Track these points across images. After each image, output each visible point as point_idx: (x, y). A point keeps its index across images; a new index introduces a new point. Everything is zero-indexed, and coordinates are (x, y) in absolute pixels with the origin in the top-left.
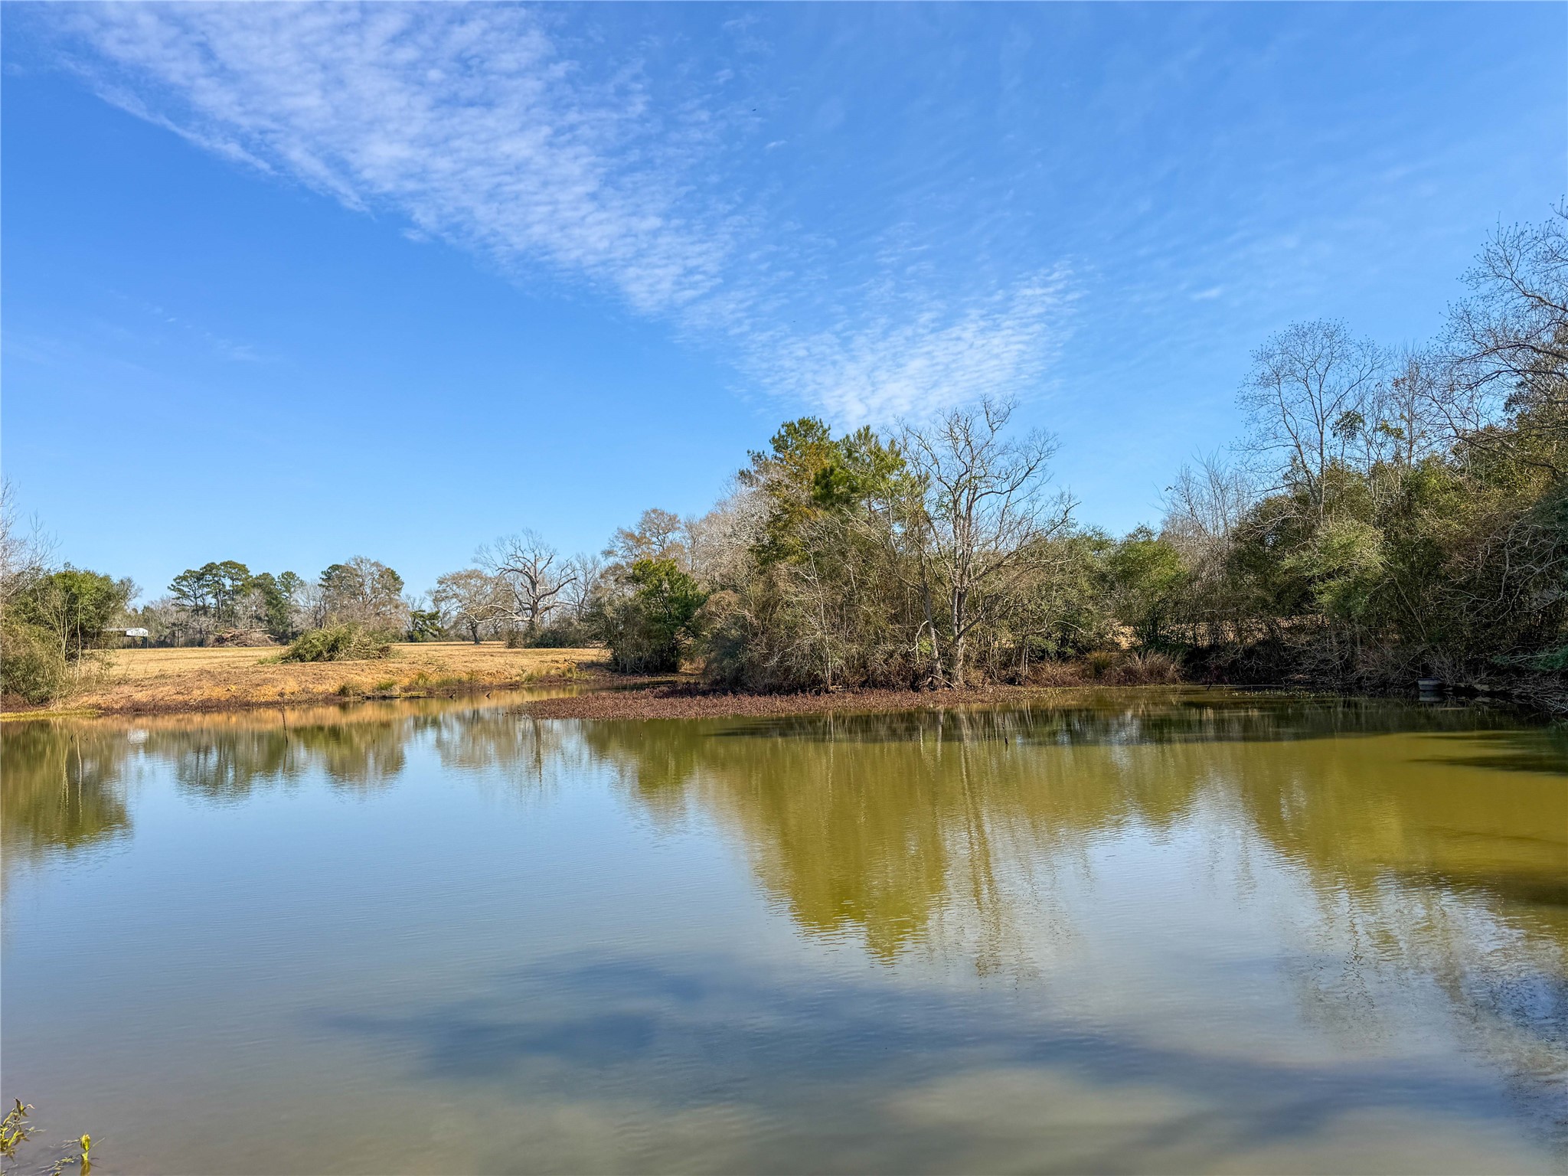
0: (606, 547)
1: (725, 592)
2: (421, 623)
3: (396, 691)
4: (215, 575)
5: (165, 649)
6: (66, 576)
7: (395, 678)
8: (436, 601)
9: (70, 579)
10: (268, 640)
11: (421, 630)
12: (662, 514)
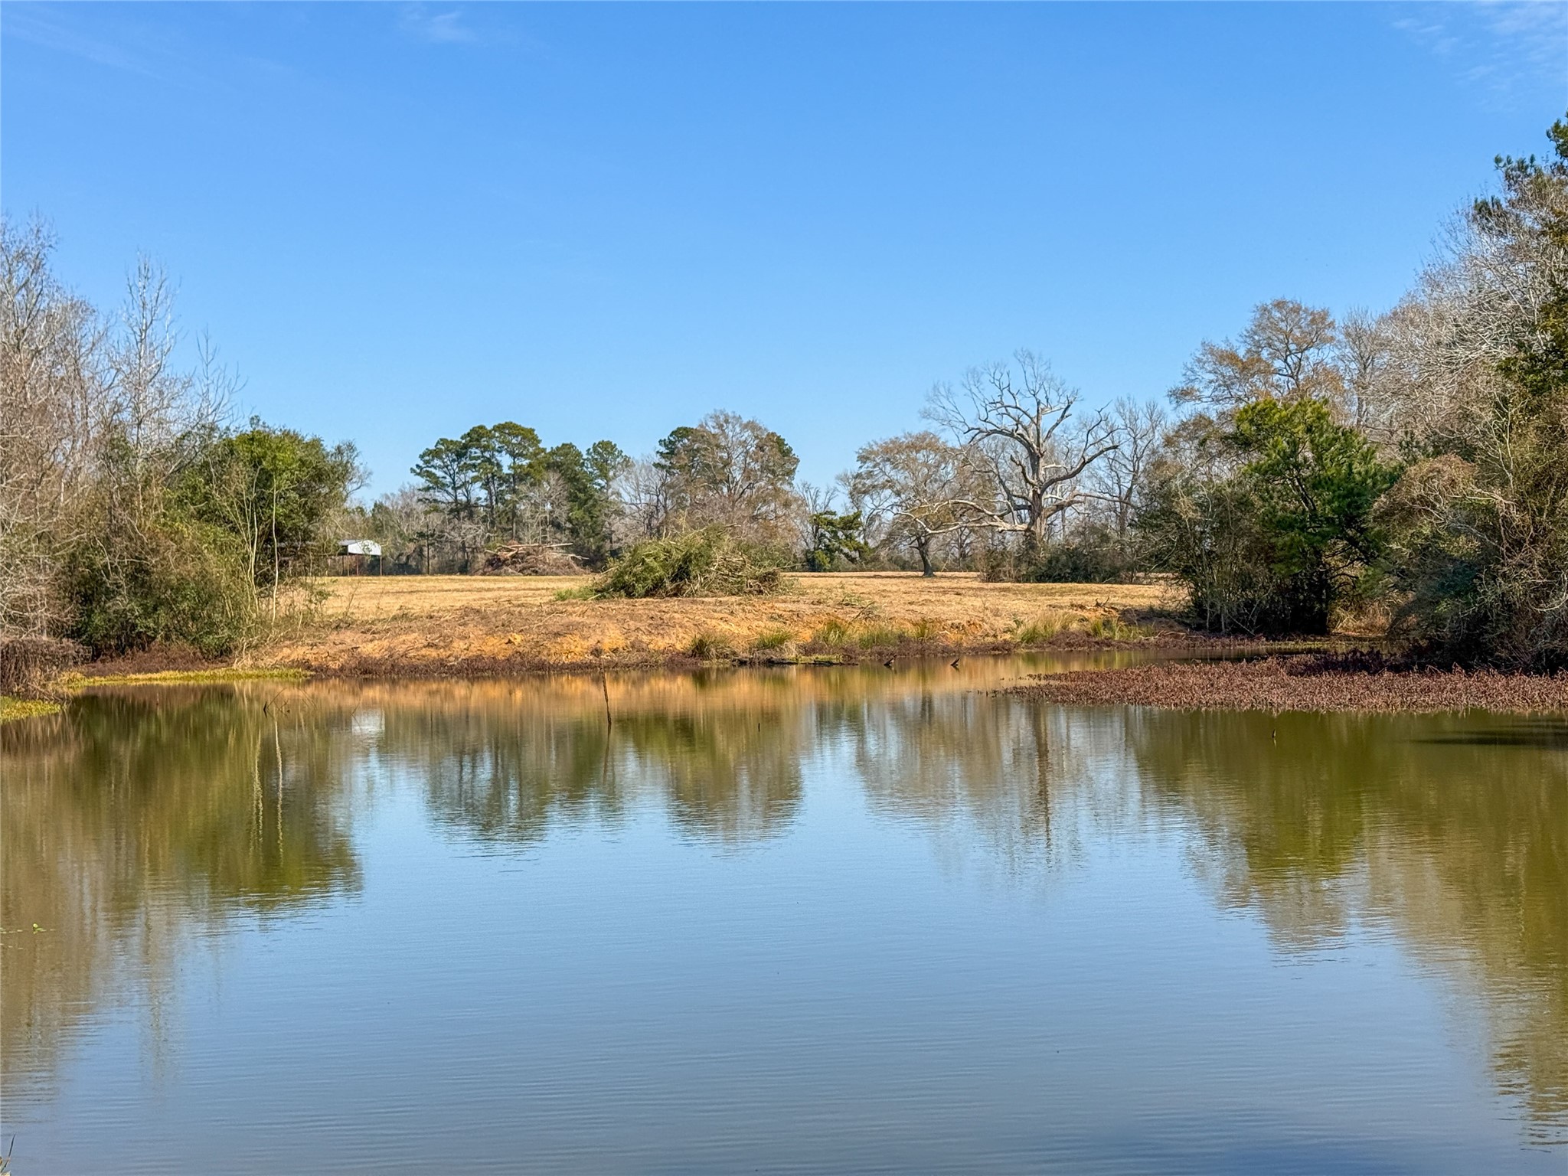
0: (1179, 383)
1: (1443, 458)
2: (828, 535)
3: (791, 651)
4: (486, 448)
5: (407, 578)
6: (252, 439)
7: (788, 629)
8: (857, 493)
9: (260, 444)
10: (572, 563)
11: (829, 550)
12: (1297, 310)
